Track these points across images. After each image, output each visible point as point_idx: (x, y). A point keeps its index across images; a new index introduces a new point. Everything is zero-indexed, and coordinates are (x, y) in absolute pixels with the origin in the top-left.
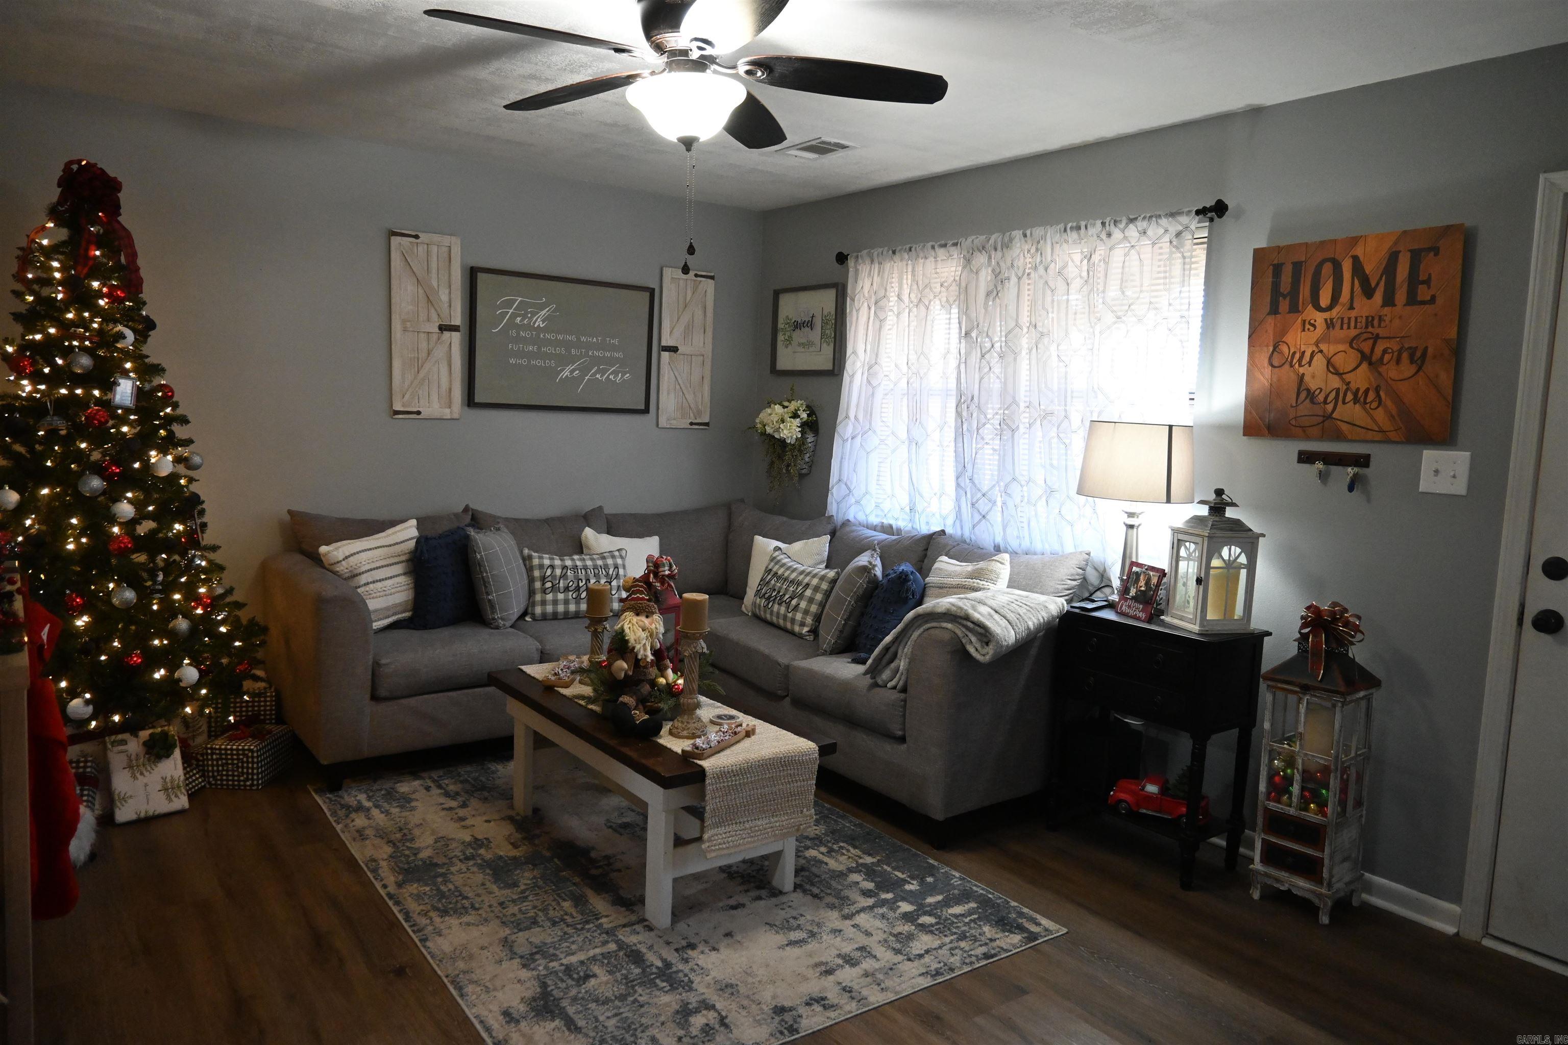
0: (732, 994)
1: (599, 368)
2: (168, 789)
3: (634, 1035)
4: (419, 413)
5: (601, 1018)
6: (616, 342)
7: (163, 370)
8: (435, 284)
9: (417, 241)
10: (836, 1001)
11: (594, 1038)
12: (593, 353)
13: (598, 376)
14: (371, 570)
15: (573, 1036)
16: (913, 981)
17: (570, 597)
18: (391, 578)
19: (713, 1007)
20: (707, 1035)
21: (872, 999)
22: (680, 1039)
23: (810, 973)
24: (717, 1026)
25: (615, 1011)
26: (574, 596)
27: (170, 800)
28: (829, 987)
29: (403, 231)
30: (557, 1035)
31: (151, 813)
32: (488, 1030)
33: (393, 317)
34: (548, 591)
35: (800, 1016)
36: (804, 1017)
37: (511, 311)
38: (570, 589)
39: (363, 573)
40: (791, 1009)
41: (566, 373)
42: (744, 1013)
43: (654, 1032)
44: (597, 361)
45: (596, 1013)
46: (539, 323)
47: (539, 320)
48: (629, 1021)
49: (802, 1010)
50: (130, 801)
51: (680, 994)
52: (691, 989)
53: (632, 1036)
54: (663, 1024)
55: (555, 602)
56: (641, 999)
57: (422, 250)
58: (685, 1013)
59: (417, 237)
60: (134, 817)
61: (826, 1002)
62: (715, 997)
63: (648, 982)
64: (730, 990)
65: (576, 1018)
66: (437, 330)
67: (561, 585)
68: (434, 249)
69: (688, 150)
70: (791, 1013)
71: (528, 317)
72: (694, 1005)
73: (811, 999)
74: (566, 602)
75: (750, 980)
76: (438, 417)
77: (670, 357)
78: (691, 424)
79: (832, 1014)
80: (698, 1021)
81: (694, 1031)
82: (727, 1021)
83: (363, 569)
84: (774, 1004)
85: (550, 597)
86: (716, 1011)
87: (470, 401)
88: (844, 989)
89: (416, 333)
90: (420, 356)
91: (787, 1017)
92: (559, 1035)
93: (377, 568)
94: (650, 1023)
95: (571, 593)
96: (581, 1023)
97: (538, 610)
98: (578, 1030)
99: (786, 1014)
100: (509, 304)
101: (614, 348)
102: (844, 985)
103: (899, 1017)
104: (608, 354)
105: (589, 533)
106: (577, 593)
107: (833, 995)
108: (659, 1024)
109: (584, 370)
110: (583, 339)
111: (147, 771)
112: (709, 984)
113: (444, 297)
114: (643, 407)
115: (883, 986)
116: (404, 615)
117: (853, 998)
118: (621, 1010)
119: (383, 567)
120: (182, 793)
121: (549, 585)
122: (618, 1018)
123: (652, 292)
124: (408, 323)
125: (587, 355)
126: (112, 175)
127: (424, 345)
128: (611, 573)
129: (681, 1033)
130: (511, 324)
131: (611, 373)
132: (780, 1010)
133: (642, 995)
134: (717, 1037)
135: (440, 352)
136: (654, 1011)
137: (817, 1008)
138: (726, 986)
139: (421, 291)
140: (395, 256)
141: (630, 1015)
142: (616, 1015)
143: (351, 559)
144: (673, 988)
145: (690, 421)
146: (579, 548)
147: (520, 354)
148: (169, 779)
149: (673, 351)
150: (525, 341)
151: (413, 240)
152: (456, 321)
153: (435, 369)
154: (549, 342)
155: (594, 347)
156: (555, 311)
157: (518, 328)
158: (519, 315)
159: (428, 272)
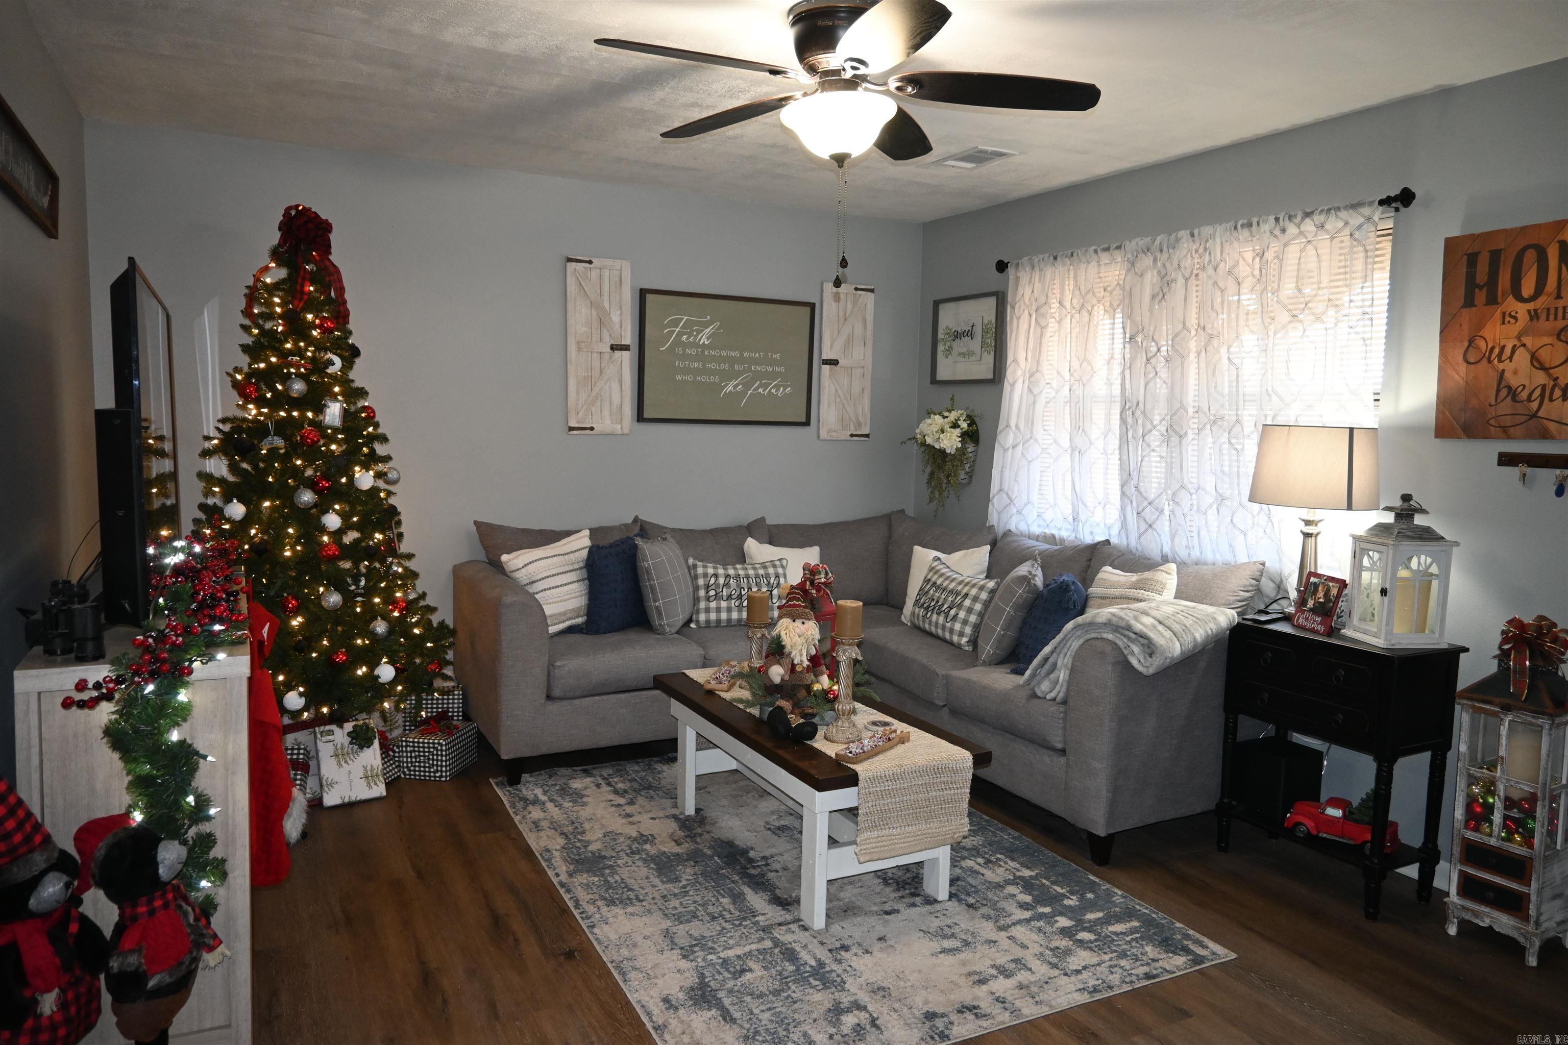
0: (884, 997)
1: (761, 382)
2: (369, 777)
3: (787, 1030)
4: (592, 429)
5: (756, 1011)
6: (778, 356)
7: (367, 393)
8: (607, 306)
9: (590, 266)
10: (989, 1011)
11: (748, 1030)
12: (755, 368)
13: (761, 390)
14: (548, 577)
15: (728, 1026)
16: (1069, 996)
17: (733, 605)
18: (566, 584)
19: (865, 1008)
20: (858, 1035)
21: (1026, 1011)
22: (831, 1037)
23: (962, 981)
24: (868, 1027)
25: (768, 1006)
26: (736, 604)
27: (370, 787)
28: (981, 996)
29: (578, 258)
30: (714, 1023)
31: (353, 799)
32: (649, 1014)
33: (569, 339)
34: (712, 599)
35: (951, 1023)
36: (956, 1023)
37: (678, 330)
38: (733, 597)
40: (943, 1015)
41: (730, 388)
42: (895, 1016)
43: (806, 1027)
44: (758, 376)
45: (751, 1006)
46: (704, 341)
47: (704, 337)
48: (783, 1016)
49: (954, 1017)
50: (336, 786)
51: (833, 994)
52: (843, 989)
53: (784, 1030)
54: (815, 1021)
55: (718, 610)
56: (793, 995)
57: (594, 274)
58: (837, 1011)
59: (590, 262)
60: (338, 801)
61: (978, 1011)
62: (867, 999)
63: (801, 978)
64: (882, 993)
65: (731, 1009)
66: (609, 350)
67: (724, 593)
68: (606, 273)
69: (840, 166)
70: (942, 1019)
71: (693, 335)
72: (846, 1005)
73: (963, 1007)
74: (729, 610)
75: (902, 984)
76: (610, 433)
77: (831, 370)
78: (852, 435)
79: (985, 1024)
80: (849, 1020)
81: (846, 1030)
82: (878, 1022)
84: (925, 1009)
85: (713, 605)
86: (868, 1011)
87: (640, 417)
88: (997, 1000)
89: (590, 354)
90: (593, 375)
91: (940, 1023)
92: (715, 1024)
93: (553, 575)
94: (802, 1019)
95: (733, 601)
96: (737, 1015)
97: (702, 617)
98: (733, 1020)
99: (937, 1020)
100: (675, 323)
101: (773, 363)
102: (997, 995)
103: (1054, 1031)
104: (770, 369)
105: (752, 545)
106: (739, 601)
107: (985, 1005)
108: (811, 1021)
109: (747, 385)
110: (746, 355)
111: (351, 759)
112: (861, 985)
113: (615, 317)
114: (804, 420)
115: (1037, 999)
116: (578, 620)
117: (1006, 1009)
118: (775, 1005)
119: (558, 574)
120: (380, 781)
121: (712, 593)
122: (772, 1012)
123: (812, 306)
124: (582, 344)
125: (749, 370)
126: (324, 217)
127: (596, 364)
128: (772, 582)
129: (833, 1030)
130: (678, 343)
131: (773, 387)
132: (930, 1016)
133: (795, 990)
134: (868, 1038)
135: (611, 371)
136: (806, 1008)
137: (970, 1016)
138: (878, 989)
139: (594, 313)
140: (571, 280)
141: (783, 1010)
142: (770, 1009)
144: (825, 987)
145: (850, 433)
146: (742, 558)
147: (687, 371)
148: (369, 768)
149: (834, 364)
150: (691, 358)
151: (587, 265)
152: (627, 341)
153: (607, 387)
154: (713, 359)
155: (757, 362)
156: (718, 329)
157: (685, 345)
158: (685, 334)
159: (601, 295)
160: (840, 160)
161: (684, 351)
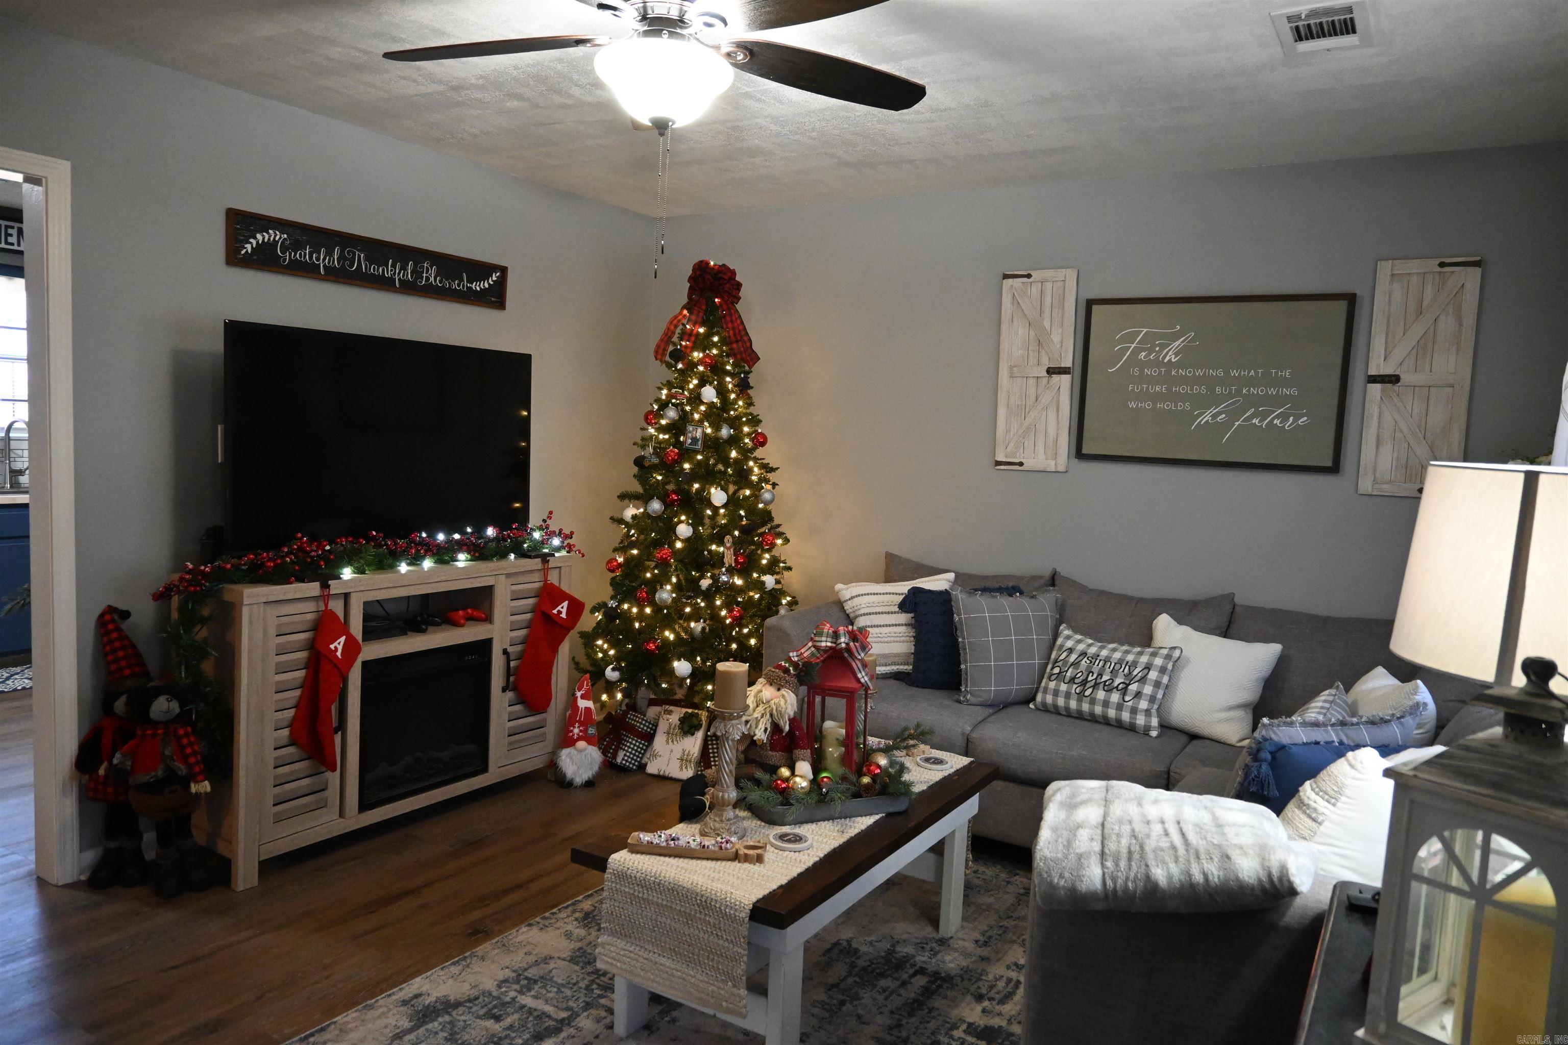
1: (1256, 410)
2: (684, 760)
4: (1021, 464)
6: (1287, 374)
8: (1047, 324)
9: (1031, 280)
12: (1249, 391)
13: (1255, 421)
14: (870, 614)
17: (1073, 691)
18: (889, 626)
26: (1078, 691)
27: (681, 769)
29: (1016, 273)
31: (667, 774)
33: (1001, 365)
34: (1053, 677)
37: (1133, 346)
38: (1076, 681)
39: (861, 615)
41: (1206, 418)
44: (1254, 402)
46: (1171, 357)
47: (1170, 353)
50: (658, 758)
55: (1057, 693)
57: (1036, 289)
59: (1029, 276)
60: (657, 772)
66: (1045, 374)
67: (1069, 674)
68: (1049, 286)
71: (1155, 351)
76: (1042, 469)
77: (1383, 391)
83: (862, 612)
85: (1052, 685)
87: (1079, 453)
89: (1025, 379)
90: (1028, 403)
95: (1075, 686)
97: (1039, 698)
100: (1131, 338)
101: (1286, 383)
104: (1272, 391)
106: (1082, 688)
109: (1234, 414)
110: (1234, 373)
111: (677, 740)
113: (1056, 338)
114: (1329, 463)
116: (902, 667)
119: (882, 613)
120: (691, 767)
121: (1057, 670)
123: (1351, 299)
124: (1015, 369)
125: (1239, 393)
127: (1032, 391)
128: (1135, 673)
130: (1133, 361)
131: (1277, 417)
135: (1046, 398)
139: (1032, 333)
140: (1006, 299)
143: (855, 599)
147: (1142, 396)
148: (686, 752)
149: (1390, 382)
150: (1151, 380)
151: (1025, 280)
152: (1067, 363)
153: (1043, 417)
154: (1183, 380)
155: (1252, 382)
156: (1192, 340)
157: (1143, 365)
158: (1143, 350)
159: (1041, 312)
160: (661, 126)
161: (1142, 371)
